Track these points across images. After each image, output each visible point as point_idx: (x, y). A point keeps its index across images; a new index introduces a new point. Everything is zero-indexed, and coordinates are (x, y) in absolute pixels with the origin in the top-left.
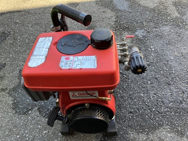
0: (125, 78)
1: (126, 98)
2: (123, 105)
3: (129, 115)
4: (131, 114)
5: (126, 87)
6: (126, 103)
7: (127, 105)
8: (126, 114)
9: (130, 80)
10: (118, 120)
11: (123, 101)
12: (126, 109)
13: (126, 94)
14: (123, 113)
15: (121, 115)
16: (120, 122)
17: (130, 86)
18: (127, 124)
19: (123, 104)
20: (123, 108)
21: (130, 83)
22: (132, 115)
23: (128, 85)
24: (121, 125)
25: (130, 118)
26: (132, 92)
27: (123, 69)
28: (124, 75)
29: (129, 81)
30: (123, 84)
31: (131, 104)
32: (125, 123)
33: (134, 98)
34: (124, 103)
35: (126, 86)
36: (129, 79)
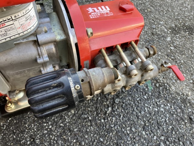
0: (106, 112)
1: (61, 125)
2: (45, 123)
3: (27, 138)
4: (30, 141)
5: (85, 118)
6: (50, 127)
7: (46, 130)
8: (28, 132)
9: (103, 121)
10: (15, 122)
11: (54, 120)
12: (38, 130)
13: (69, 122)
14: (29, 126)
15: (25, 124)
16: (12, 126)
17: (91, 125)
18: (9, 139)
19: (48, 123)
20: (40, 124)
21: (96, 124)
22: (29, 143)
23: (90, 121)
24: (6, 129)
25: (20, 141)
26: (77, 131)
27: (123, 103)
28: (110, 109)
29: (100, 120)
30: (91, 111)
31: (51, 137)
32: (10, 134)
33: (64, 139)
34: (50, 123)
35: (88, 118)
36: (104, 119)
